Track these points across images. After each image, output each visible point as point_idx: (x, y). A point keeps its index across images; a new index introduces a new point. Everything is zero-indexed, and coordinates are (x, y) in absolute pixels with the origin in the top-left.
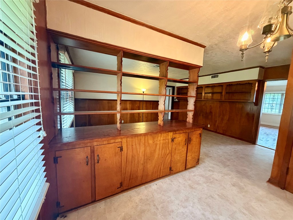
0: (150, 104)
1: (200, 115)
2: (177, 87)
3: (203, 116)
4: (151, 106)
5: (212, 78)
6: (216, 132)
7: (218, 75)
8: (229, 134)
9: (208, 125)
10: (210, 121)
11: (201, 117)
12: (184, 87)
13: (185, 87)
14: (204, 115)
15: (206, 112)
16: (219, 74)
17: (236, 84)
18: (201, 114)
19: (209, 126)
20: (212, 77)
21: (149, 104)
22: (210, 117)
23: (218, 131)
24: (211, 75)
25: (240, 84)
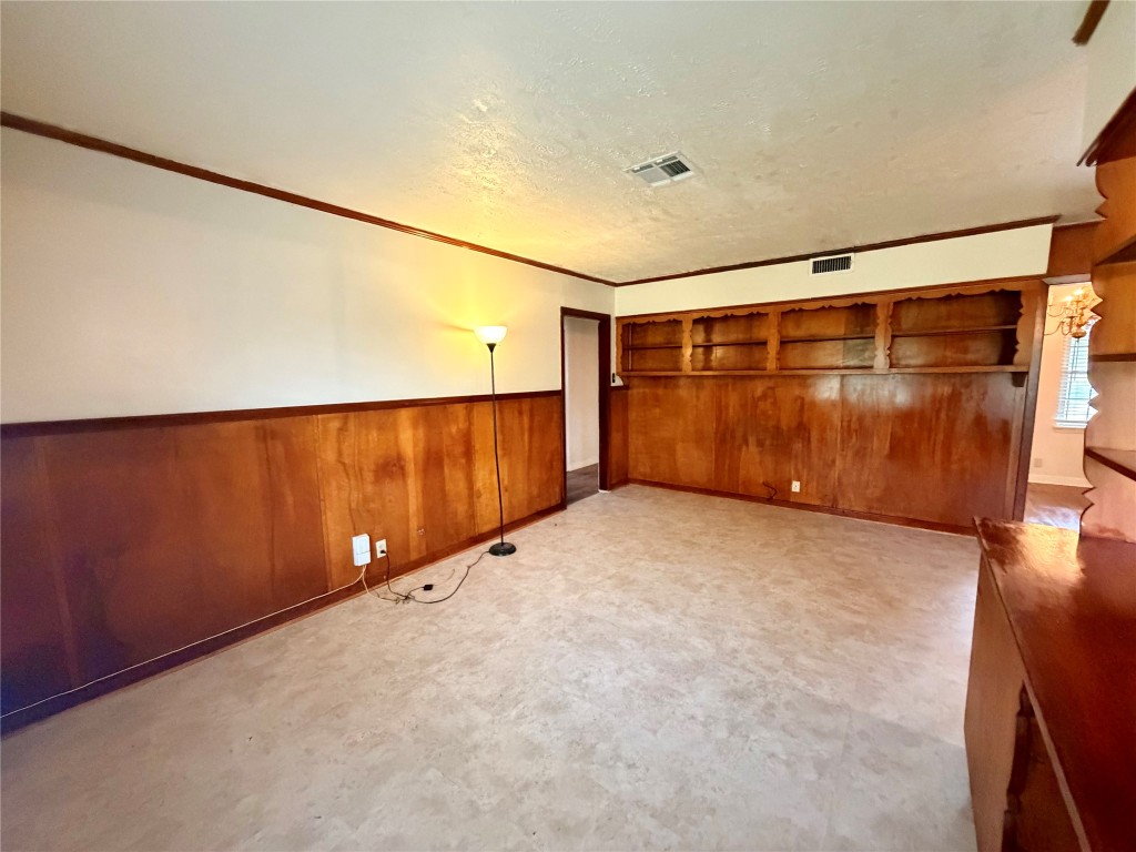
0: (520, 413)
1: (746, 442)
2: (618, 319)
3: (760, 444)
4: (526, 420)
5: (815, 271)
6: (833, 509)
7: (849, 258)
8: (900, 514)
9: (790, 484)
10: (800, 466)
11: (753, 448)
12: (657, 319)
13: (664, 319)
14: (768, 442)
15: (777, 428)
16: (852, 255)
17: (943, 295)
18: (752, 440)
19: (796, 487)
20: (817, 268)
21: (516, 413)
22: (798, 446)
23: (842, 505)
24: (812, 260)
25: (959, 296)
